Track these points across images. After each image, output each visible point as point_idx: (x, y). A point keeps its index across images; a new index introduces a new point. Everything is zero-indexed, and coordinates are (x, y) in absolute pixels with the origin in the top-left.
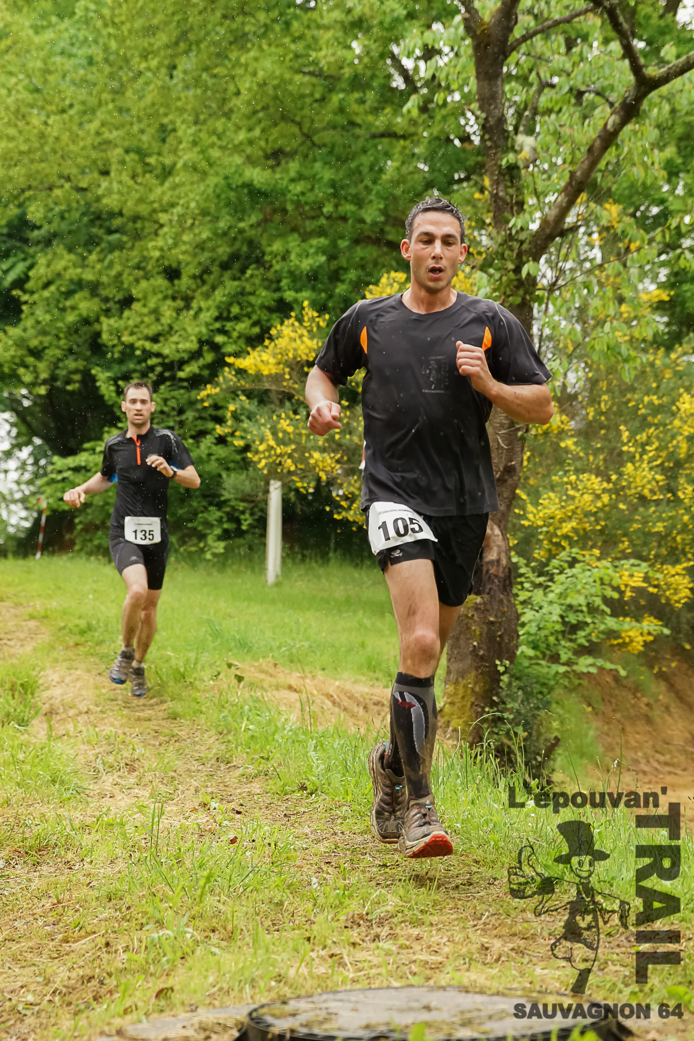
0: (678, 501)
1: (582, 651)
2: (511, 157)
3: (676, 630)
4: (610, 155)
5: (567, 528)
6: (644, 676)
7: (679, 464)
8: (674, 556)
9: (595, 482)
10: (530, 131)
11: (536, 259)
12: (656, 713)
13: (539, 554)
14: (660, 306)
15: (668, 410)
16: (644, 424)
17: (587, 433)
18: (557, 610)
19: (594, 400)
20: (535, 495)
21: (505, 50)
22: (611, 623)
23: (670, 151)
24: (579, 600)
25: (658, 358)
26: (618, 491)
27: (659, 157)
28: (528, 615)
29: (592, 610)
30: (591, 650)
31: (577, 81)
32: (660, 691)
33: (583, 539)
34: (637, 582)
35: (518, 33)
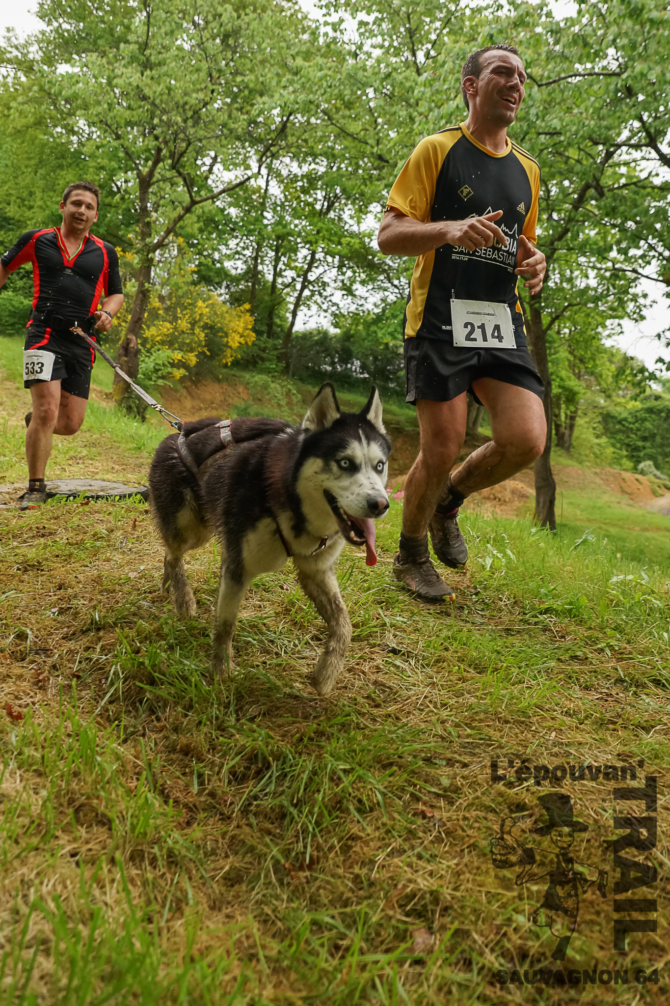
0: (194, 334)
1: (159, 378)
2: (148, 219)
3: (190, 373)
4: (181, 223)
5: (158, 338)
6: (179, 387)
7: (196, 322)
8: (192, 351)
9: (168, 325)
10: (156, 211)
11: (154, 252)
12: (182, 399)
13: (148, 346)
14: (194, 272)
15: (193, 305)
16: (186, 308)
17: (167, 310)
18: (152, 365)
19: (170, 299)
20: (148, 327)
21: (149, 185)
22: (170, 370)
23: (202, 224)
24: (160, 362)
25: (192, 288)
26: (175, 328)
27: (197, 226)
28: (143, 365)
29: (164, 365)
30: (163, 377)
31: (173, 198)
32: (184, 392)
33: (163, 343)
34: (179, 357)
35: (154, 179)
